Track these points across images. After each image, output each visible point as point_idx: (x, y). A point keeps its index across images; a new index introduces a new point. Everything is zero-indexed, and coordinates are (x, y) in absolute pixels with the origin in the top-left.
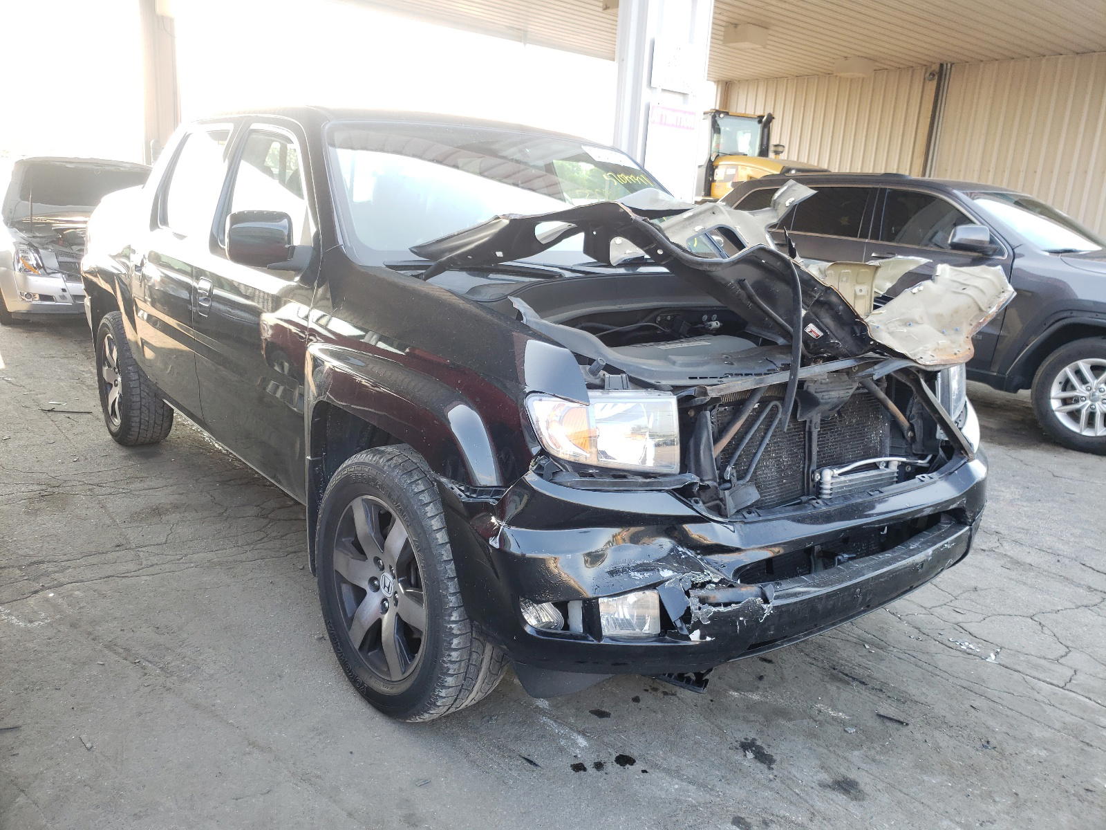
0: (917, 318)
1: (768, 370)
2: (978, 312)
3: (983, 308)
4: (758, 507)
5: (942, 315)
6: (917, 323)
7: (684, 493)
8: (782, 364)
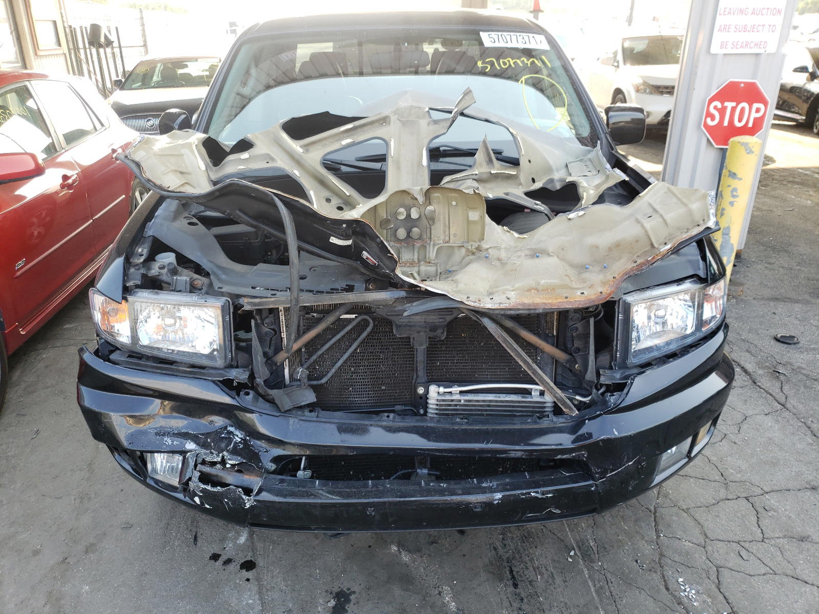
0: (550, 250)
1: (331, 289)
2: (649, 248)
3: (656, 245)
4: (311, 407)
5: (597, 247)
6: (549, 255)
7: (227, 385)
8: (347, 285)
